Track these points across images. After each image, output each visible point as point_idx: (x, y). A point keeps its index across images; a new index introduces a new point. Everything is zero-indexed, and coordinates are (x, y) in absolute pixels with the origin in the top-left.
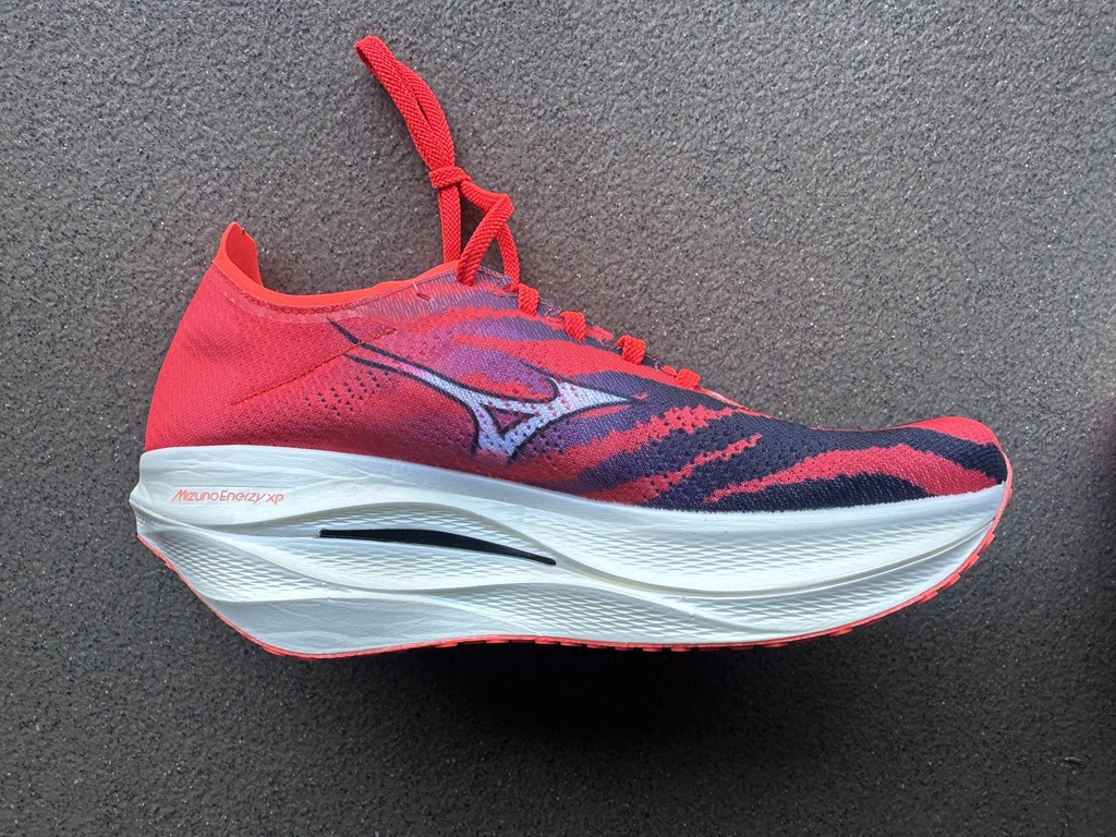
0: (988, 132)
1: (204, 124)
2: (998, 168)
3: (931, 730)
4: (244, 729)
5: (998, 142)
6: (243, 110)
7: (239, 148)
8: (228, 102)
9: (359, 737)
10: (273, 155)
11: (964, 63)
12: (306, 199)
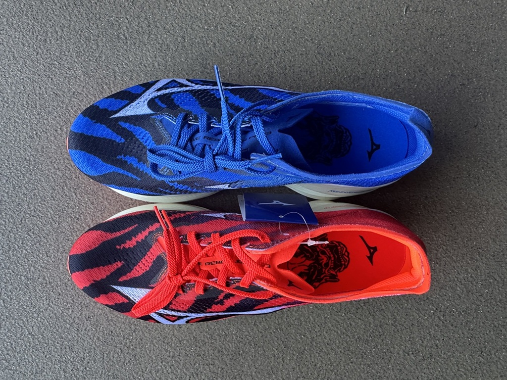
0: (143, 69)
1: (146, 370)
2: (156, 64)
3: (390, 75)
4: (384, 365)
5: (146, 65)
6: (140, 356)
7: (154, 358)
8: (138, 361)
9: (389, 318)
10: (157, 345)
11: (117, 81)
12: (173, 333)
